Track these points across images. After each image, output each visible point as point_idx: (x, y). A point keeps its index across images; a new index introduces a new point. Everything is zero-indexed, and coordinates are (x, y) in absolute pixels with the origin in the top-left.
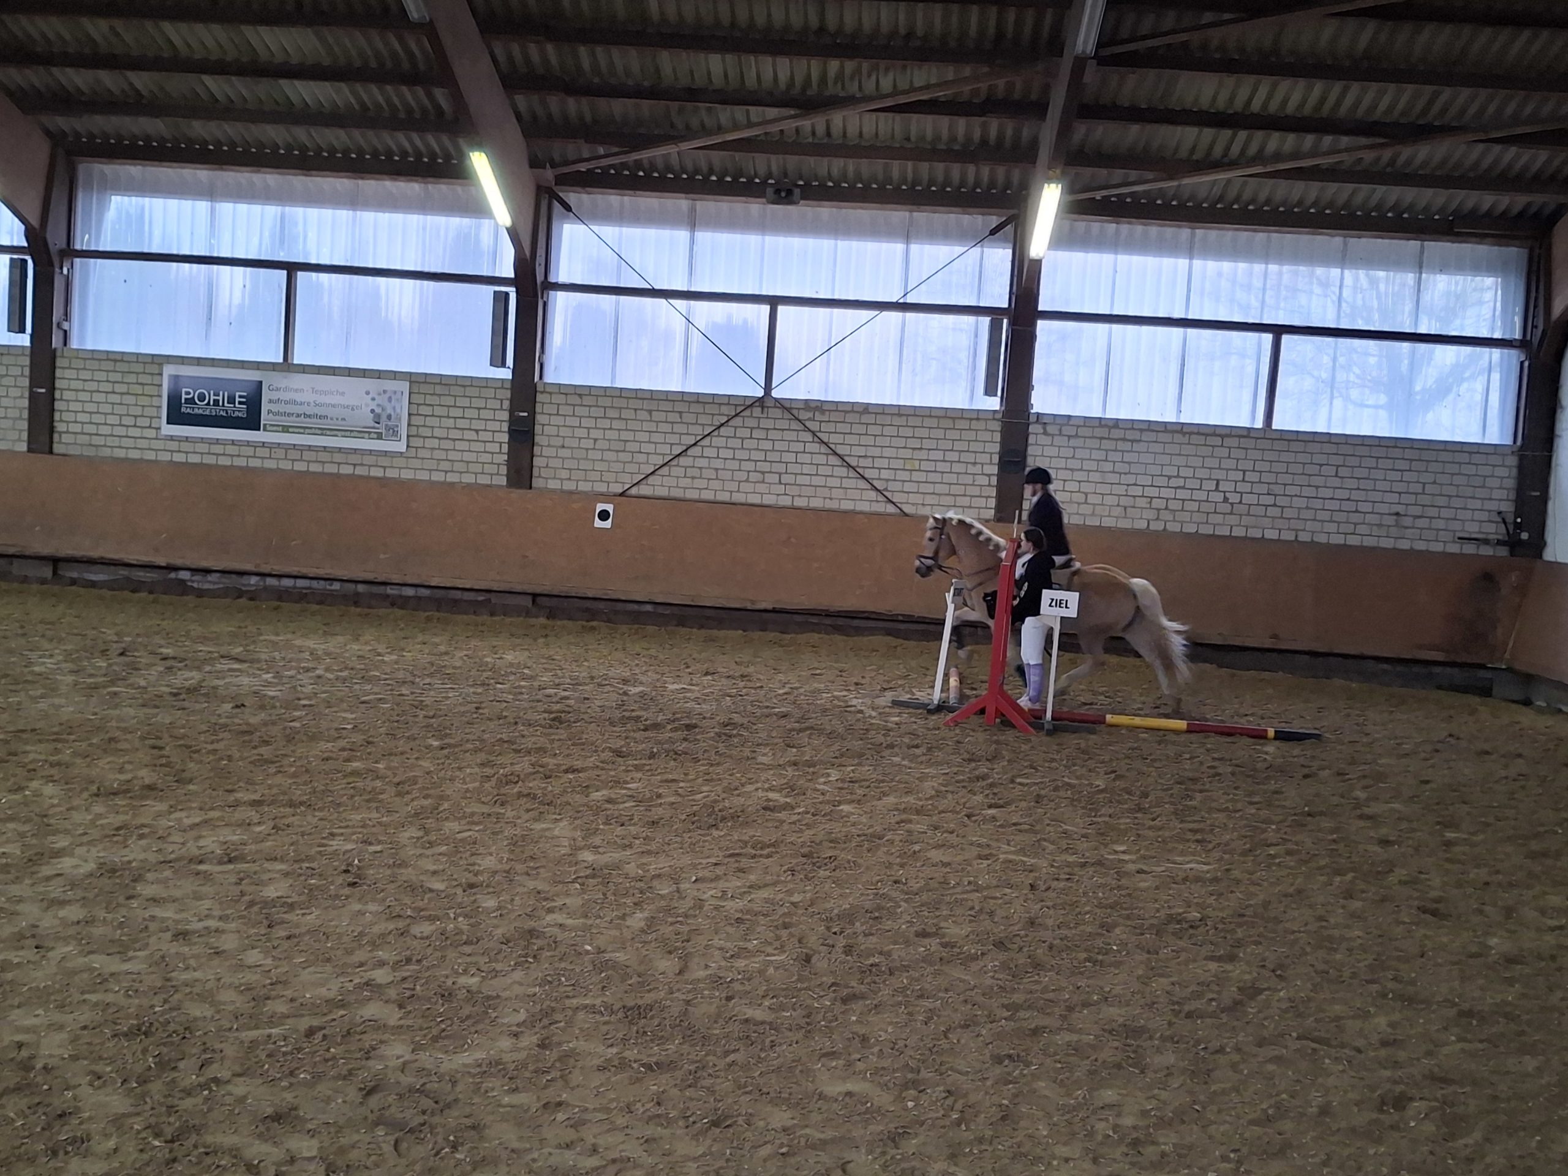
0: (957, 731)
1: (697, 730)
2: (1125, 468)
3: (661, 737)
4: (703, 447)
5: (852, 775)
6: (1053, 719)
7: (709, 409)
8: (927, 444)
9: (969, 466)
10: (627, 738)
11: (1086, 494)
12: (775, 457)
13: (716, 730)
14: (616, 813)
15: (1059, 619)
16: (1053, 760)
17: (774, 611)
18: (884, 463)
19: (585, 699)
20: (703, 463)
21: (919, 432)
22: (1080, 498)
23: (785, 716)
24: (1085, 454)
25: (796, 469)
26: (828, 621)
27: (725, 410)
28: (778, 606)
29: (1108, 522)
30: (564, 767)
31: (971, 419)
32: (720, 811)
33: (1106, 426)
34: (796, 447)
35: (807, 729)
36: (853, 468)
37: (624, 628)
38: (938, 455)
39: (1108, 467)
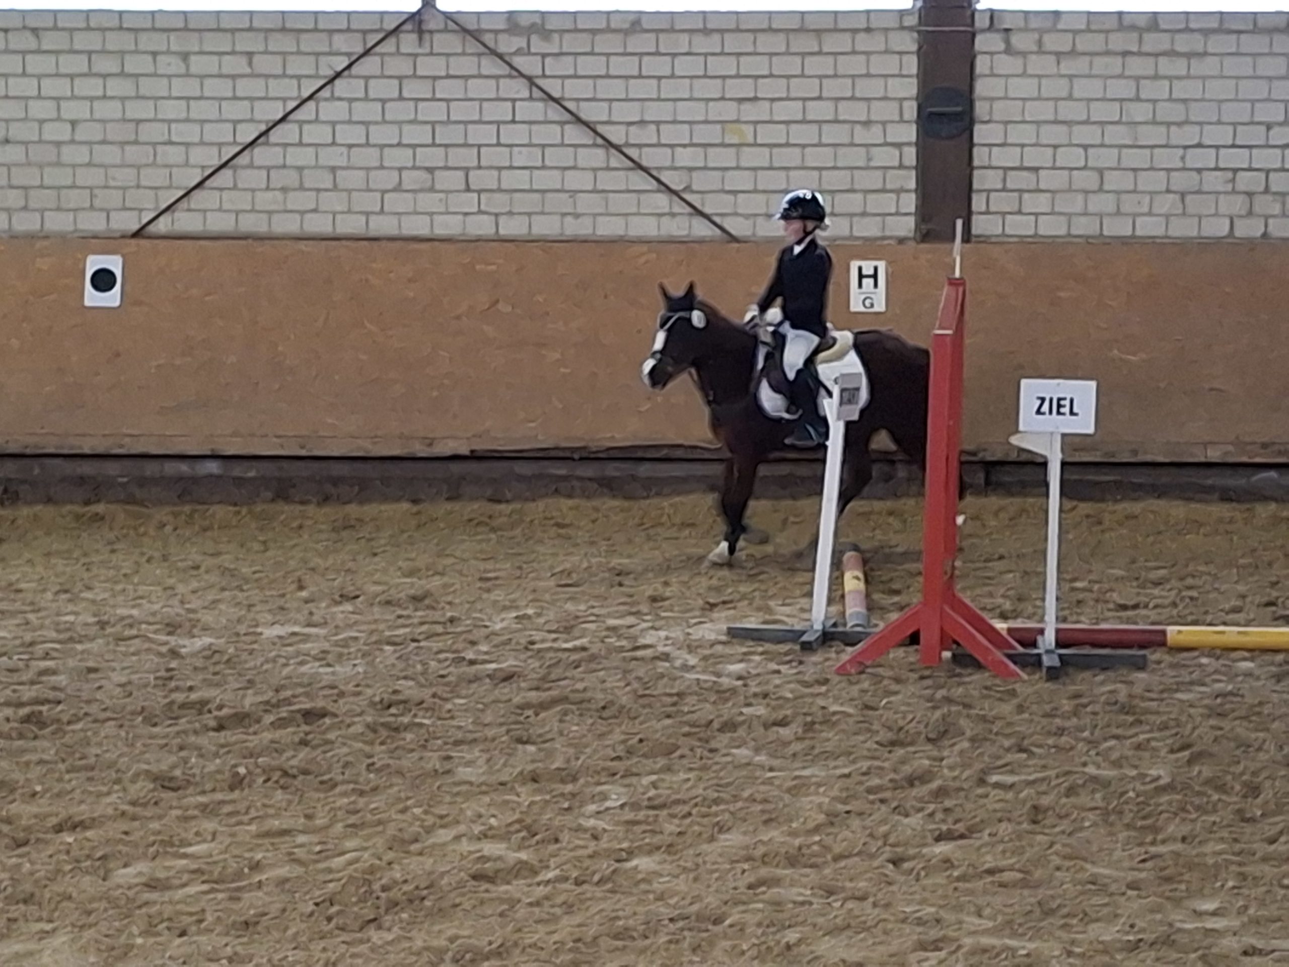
0: (866, 685)
1: (327, 721)
2: (1176, 112)
3: (254, 742)
4: (301, 123)
5: (652, 793)
6: (1059, 644)
7: (309, 43)
8: (767, 88)
9: (858, 128)
10: (181, 748)
11: (1101, 172)
12: (453, 134)
13: (369, 719)
14: (168, 910)
15: (1059, 438)
16: (1061, 732)
17: (475, 456)
18: (680, 134)
19: (91, 670)
20: (304, 156)
21: (749, 65)
22: (1089, 180)
23: (508, 678)
24: (1093, 88)
25: (499, 156)
26: (588, 471)
27: (341, 42)
28: (481, 446)
29: (1149, 227)
30: (54, 821)
31: (855, 31)
32: (384, 889)
33: (1133, 28)
34: (494, 112)
35: (554, 702)
36: (618, 148)
37: (162, 514)
38: (793, 110)
39: (1141, 112)
